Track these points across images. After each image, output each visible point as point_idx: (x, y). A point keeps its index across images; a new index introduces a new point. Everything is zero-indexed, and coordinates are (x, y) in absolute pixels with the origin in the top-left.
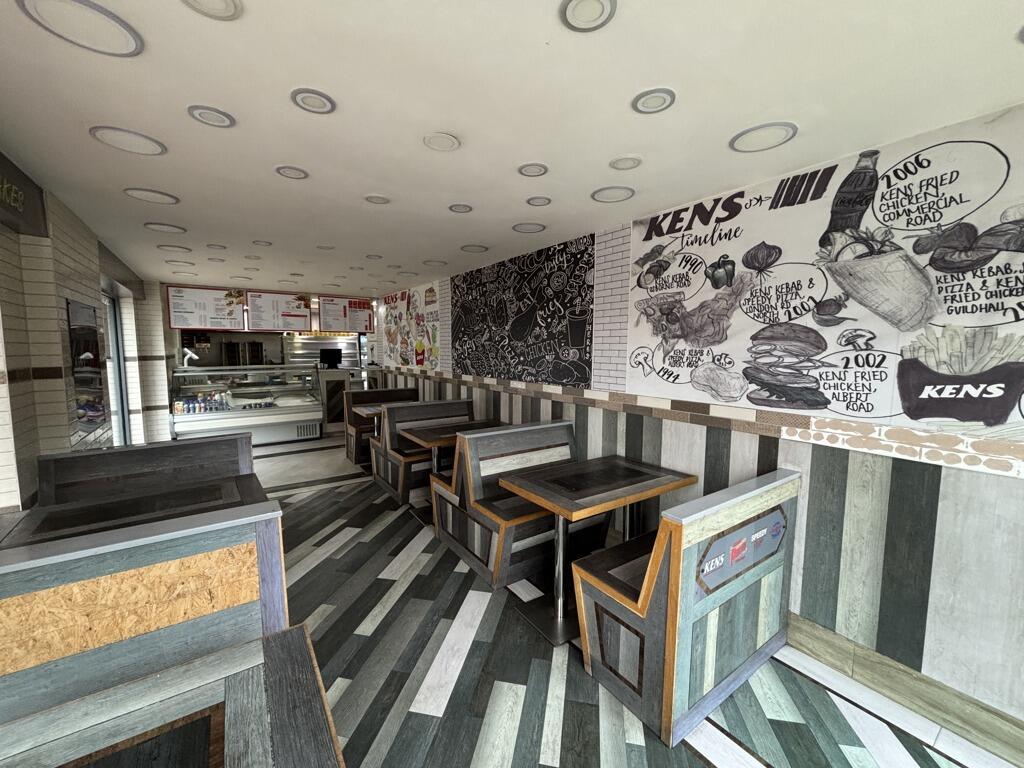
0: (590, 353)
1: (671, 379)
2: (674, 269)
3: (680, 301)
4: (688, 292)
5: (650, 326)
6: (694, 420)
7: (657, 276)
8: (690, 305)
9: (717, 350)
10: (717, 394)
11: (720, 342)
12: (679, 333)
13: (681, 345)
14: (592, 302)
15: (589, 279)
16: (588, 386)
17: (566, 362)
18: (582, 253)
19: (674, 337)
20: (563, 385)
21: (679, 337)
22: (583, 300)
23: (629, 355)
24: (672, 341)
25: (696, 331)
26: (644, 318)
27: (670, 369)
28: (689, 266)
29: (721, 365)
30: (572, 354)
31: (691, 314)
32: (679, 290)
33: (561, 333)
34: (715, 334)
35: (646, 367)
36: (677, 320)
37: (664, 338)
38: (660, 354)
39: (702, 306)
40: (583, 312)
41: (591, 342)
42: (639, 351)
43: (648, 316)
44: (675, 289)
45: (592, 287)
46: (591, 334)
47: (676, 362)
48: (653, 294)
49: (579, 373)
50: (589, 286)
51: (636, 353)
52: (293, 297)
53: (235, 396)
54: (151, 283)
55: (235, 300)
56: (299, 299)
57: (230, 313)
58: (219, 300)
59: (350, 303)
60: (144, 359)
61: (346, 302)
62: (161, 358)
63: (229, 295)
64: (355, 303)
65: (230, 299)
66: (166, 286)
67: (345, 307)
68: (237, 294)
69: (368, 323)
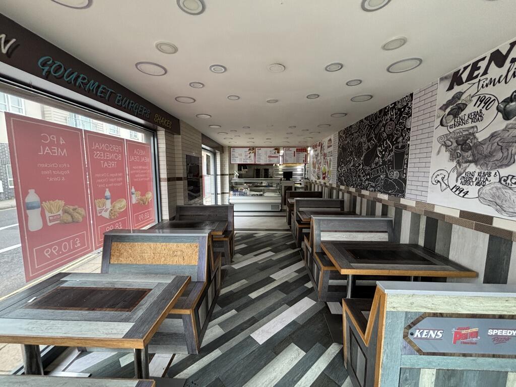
0: (406, 174)
1: (462, 194)
2: (470, 109)
3: (473, 134)
4: (480, 125)
5: (448, 154)
6: (478, 228)
7: (455, 116)
8: (481, 136)
9: (504, 172)
10: (501, 209)
11: (507, 165)
12: (470, 159)
13: (472, 168)
14: (409, 140)
15: (408, 125)
16: (404, 196)
17: (391, 179)
18: (404, 107)
19: (466, 162)
20: (389, 194)
21: (470, 162)
22: (403, 139)
23: (431, 175)
24: (464, 165)
25: (486, 157)
26: (443, 148)
27: (461, 186)
28: (483, 104)
29: (507, 185)
30: (395, 174)
31: (481, 144)
32: (474, 124)
33: (389, 161)
34: (503, 158)
35: (443, 185)
36: (470, 148)
37: (458, 163)
38: (454, 175)
39: (493, 136)
40: (403, 147)
41: (407, 167)
42: (439, 173)
43: (447, 146)
44: (470, 125)
45: (410, 129)
46: (407, 161)
47: (467, 181)
48: (451, 130)
49: (398, 188)
50: (408, 129)
51: (436, 174)
52: (273, 149)
53: (251, 190)
54: (225, 147)
55: (251, 152)
56: (276, 149)
57: (250, 157)
58: (246, 152)
59: (297, 150)
60: (222, 175)
61: (295, 149)
62: (227, 175)
63: (250, 150)
64: (299, 149)
65: (250, 151)
66: (230, 147)
67: (294, 152)
68: (252, 149)
69: (304, 159)
